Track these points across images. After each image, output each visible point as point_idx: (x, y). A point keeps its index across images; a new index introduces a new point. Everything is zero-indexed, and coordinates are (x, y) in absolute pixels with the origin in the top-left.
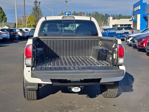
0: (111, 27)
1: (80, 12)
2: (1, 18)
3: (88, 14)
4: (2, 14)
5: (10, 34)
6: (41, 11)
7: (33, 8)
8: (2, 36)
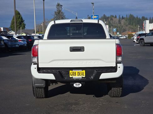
0: (148, 32)
1: (111, 16)
2: (19, 24)
3: (121, 17)
4: (20, 19)
5: (27, 42)
6: (65, 15)
7: (55, 12)
8: (18, 43)
